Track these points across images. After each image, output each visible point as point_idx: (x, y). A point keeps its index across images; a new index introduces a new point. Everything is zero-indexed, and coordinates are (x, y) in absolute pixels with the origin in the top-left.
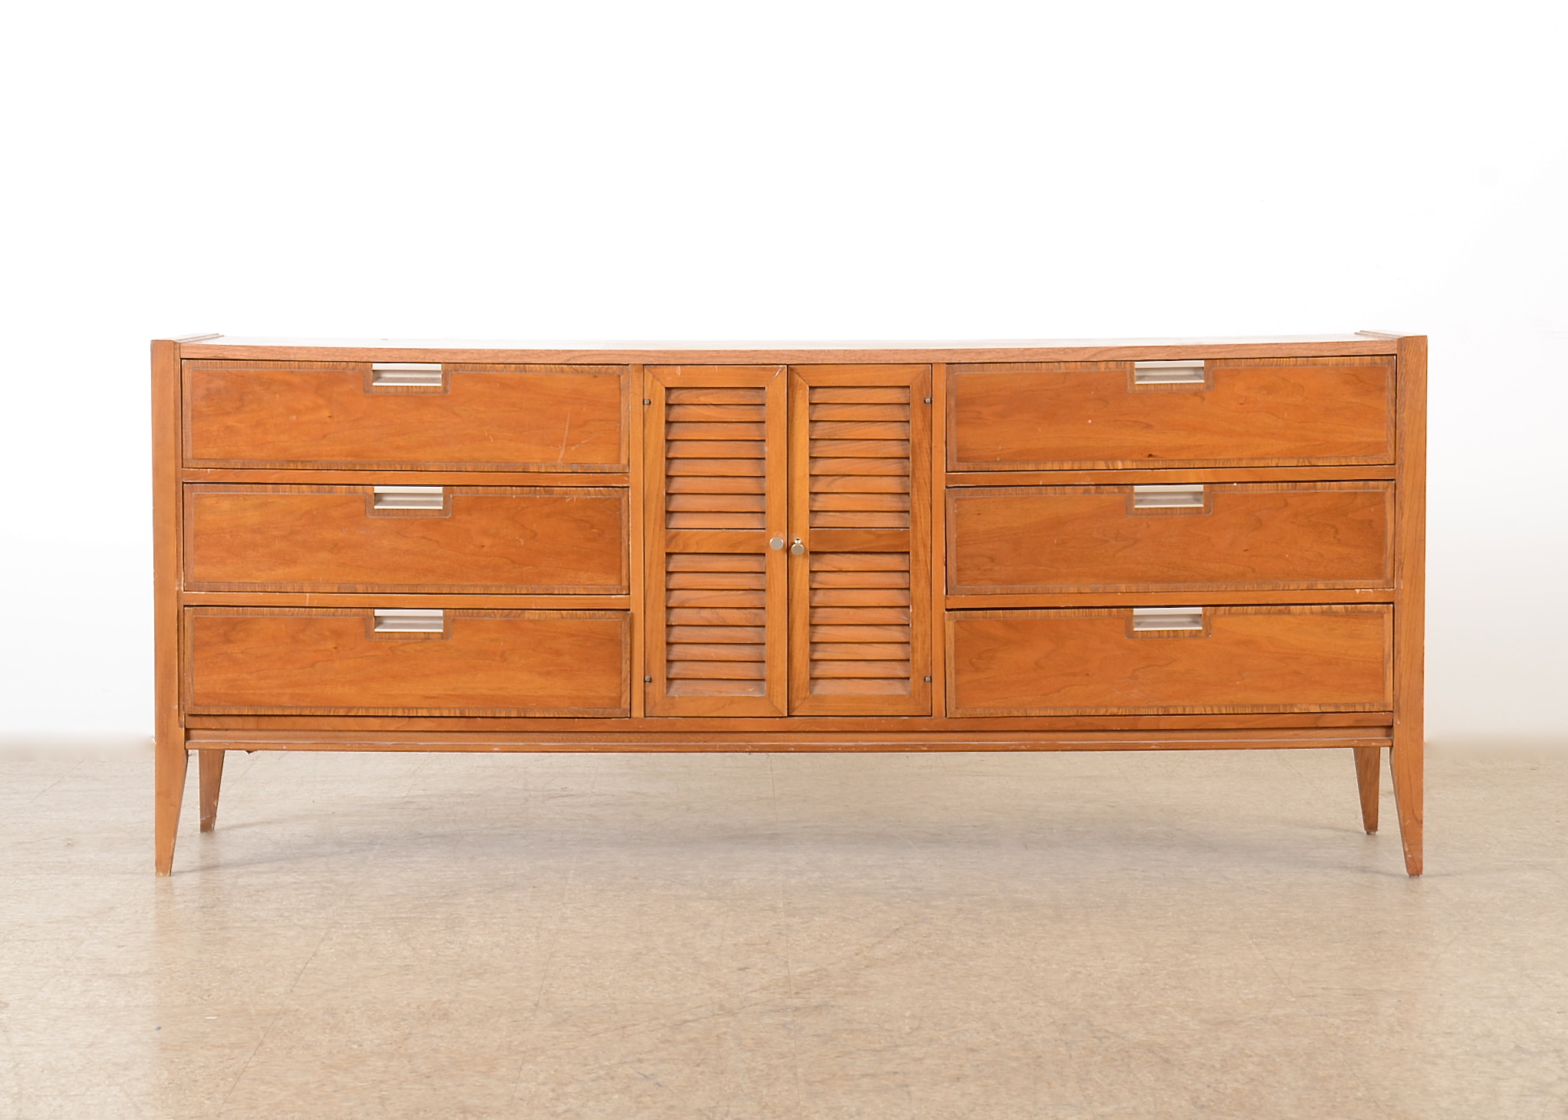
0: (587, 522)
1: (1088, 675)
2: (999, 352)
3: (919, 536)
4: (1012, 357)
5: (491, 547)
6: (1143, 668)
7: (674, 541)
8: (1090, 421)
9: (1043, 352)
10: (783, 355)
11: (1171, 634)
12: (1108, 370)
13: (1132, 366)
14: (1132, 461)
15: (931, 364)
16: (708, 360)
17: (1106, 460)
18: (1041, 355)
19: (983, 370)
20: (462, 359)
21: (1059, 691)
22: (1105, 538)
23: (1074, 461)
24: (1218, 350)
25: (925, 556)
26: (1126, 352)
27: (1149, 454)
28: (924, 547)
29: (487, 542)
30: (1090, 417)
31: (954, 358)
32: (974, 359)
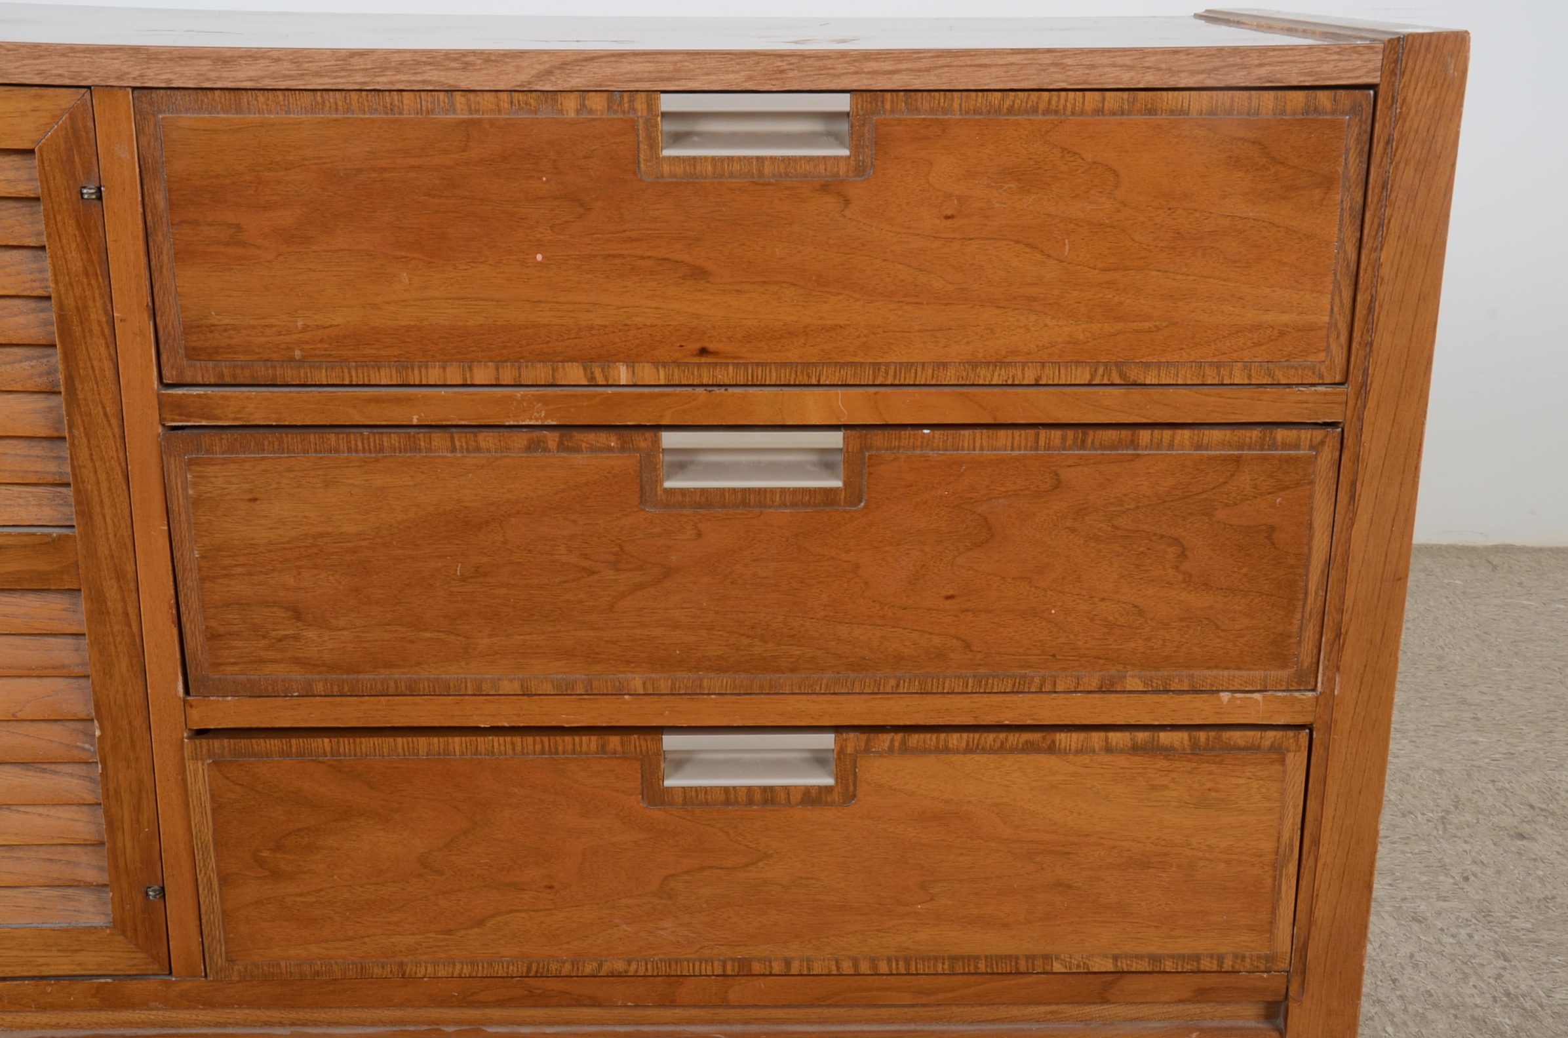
1: (551, 887)
2: (278, 60)
4: (317, 74)
6: (687, 872)
8: (539, 257)
9: (402, 63)
11: (758, 796)
12: (585, 116)
13: (651, 105)
14: (656, 364)
15: (89, 87)
17: (586, 360)
18: (398, 71)
19: (239, 110)
21: (480, 922)
22: (586, 564)
23: (500, 362)
24: (887, 66)
25: (124, 600)
26: (636, 67)
27: (698, 346)
28: (118, 579)
30: (539, 246)
31: (150, 73)
32: (209, 80)
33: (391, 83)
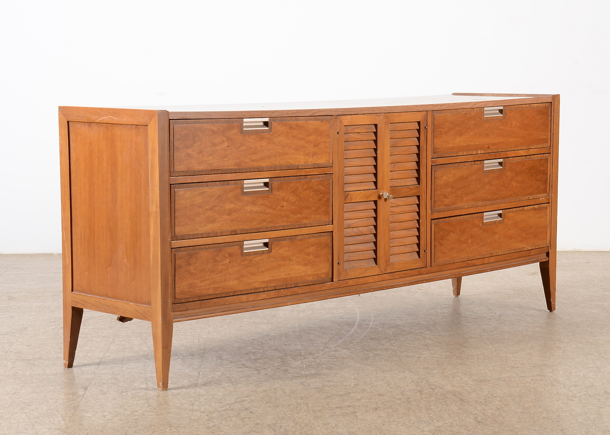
0: (319, 191)
3: (423, 188)
5: (286, 206)
7: (347, 197)
8: (472, 134)
9: (459, 105)
10: (382, 109)
12: (477, 111)
13: (484, 109)
15: (427, 111)
16: (359, 112)
19: (442, 113)
20: (276, 115)
23: (466, 151)
24: (507, 102)
25: (425, 197)
27: (488, 147)
28: (424, 193)
29: (285, 204)
31: (434, 108)
32: (440, 109)
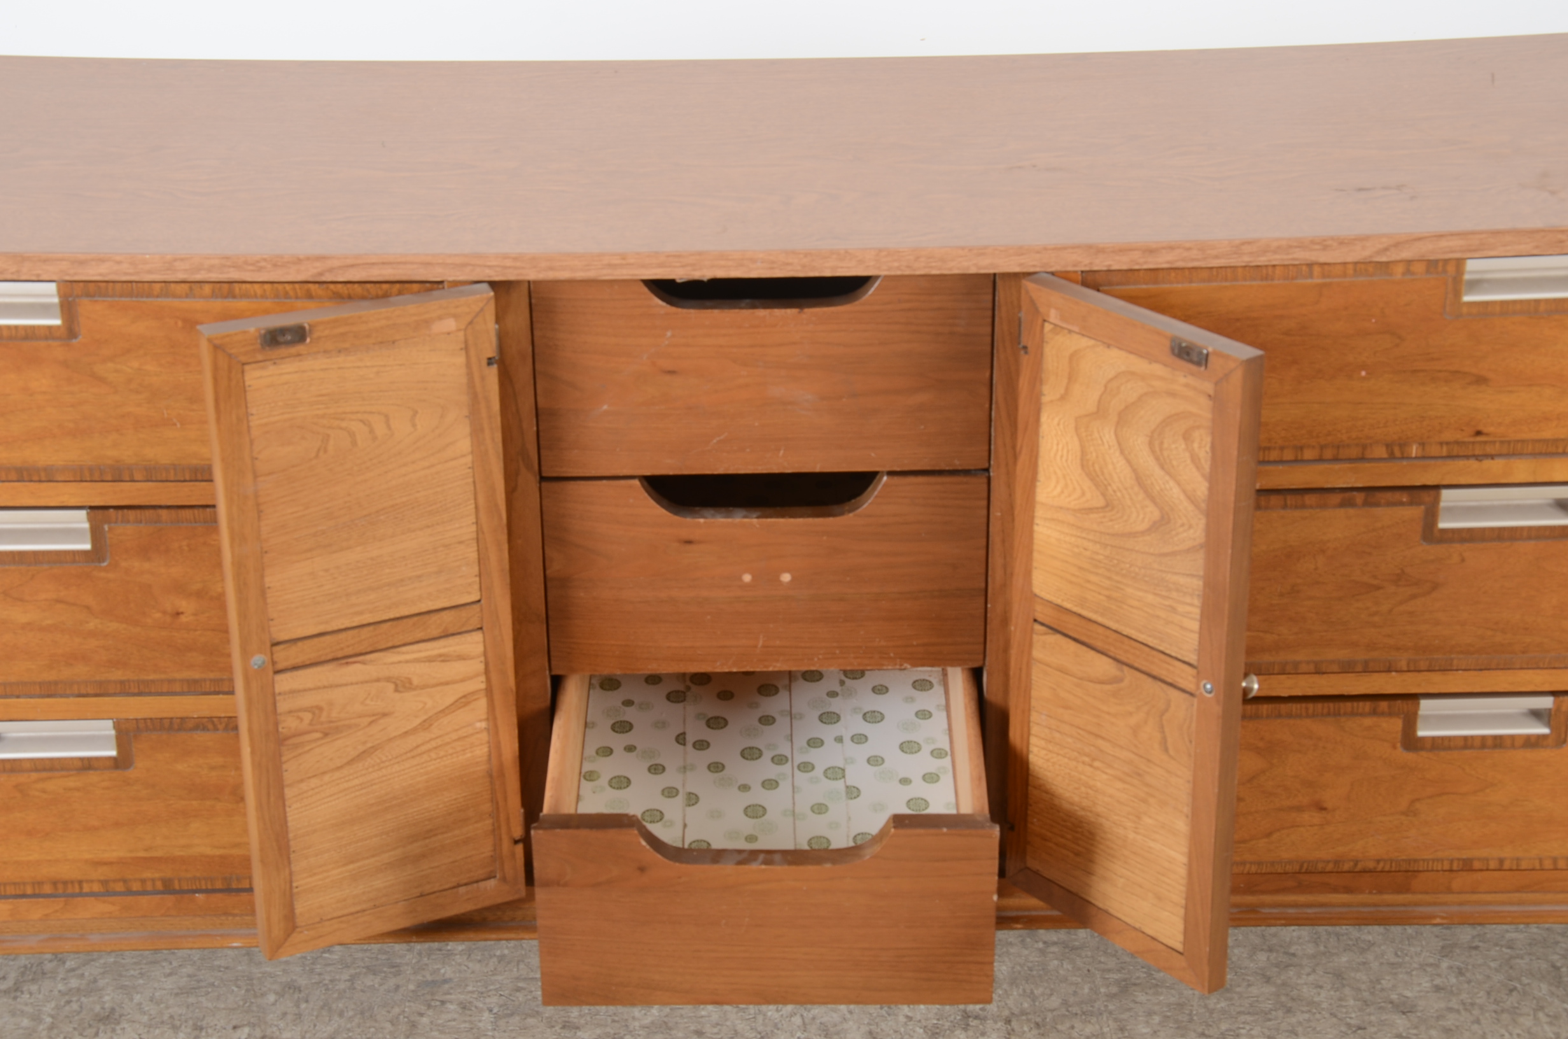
2: (1189, 249)
4: (1217, 257)
5: (195, 615)
6: (1429, 797)
8: (1363, 373)
11: (1489, 742)
12: (1408, 278)
13: (1461, 266)
14: (1442, 443)
17: (1389, 442)
18: (1275, 252)
20: (101, 275)
21: (1269, 835)
22: (1375, 582)
23: (1324, 445)
26: (1450, 242)
27: (1475, 430)
29: (186, 605)
30: (1363, 367)
32: (1138, 264)
33: (1269, 261)
